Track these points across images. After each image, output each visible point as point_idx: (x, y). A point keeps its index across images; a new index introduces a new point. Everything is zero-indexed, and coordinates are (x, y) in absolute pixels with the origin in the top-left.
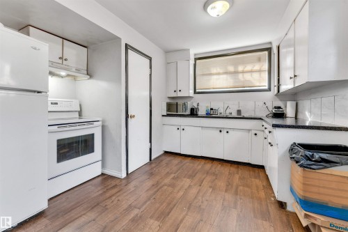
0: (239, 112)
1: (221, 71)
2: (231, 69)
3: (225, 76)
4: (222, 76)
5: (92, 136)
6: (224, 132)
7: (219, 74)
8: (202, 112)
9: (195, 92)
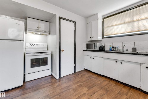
0: (134, 49)
1: (120, 23)
2: (128, 20)
3: (123, 25)
4: (120, 26)
5: (47, 58)
6: (119, 63)
7: (119, 25)
8: (107, 49)
9: (103, 37)
